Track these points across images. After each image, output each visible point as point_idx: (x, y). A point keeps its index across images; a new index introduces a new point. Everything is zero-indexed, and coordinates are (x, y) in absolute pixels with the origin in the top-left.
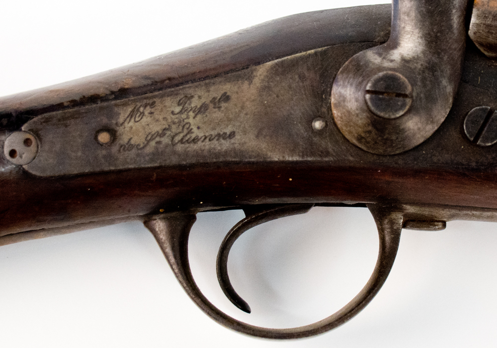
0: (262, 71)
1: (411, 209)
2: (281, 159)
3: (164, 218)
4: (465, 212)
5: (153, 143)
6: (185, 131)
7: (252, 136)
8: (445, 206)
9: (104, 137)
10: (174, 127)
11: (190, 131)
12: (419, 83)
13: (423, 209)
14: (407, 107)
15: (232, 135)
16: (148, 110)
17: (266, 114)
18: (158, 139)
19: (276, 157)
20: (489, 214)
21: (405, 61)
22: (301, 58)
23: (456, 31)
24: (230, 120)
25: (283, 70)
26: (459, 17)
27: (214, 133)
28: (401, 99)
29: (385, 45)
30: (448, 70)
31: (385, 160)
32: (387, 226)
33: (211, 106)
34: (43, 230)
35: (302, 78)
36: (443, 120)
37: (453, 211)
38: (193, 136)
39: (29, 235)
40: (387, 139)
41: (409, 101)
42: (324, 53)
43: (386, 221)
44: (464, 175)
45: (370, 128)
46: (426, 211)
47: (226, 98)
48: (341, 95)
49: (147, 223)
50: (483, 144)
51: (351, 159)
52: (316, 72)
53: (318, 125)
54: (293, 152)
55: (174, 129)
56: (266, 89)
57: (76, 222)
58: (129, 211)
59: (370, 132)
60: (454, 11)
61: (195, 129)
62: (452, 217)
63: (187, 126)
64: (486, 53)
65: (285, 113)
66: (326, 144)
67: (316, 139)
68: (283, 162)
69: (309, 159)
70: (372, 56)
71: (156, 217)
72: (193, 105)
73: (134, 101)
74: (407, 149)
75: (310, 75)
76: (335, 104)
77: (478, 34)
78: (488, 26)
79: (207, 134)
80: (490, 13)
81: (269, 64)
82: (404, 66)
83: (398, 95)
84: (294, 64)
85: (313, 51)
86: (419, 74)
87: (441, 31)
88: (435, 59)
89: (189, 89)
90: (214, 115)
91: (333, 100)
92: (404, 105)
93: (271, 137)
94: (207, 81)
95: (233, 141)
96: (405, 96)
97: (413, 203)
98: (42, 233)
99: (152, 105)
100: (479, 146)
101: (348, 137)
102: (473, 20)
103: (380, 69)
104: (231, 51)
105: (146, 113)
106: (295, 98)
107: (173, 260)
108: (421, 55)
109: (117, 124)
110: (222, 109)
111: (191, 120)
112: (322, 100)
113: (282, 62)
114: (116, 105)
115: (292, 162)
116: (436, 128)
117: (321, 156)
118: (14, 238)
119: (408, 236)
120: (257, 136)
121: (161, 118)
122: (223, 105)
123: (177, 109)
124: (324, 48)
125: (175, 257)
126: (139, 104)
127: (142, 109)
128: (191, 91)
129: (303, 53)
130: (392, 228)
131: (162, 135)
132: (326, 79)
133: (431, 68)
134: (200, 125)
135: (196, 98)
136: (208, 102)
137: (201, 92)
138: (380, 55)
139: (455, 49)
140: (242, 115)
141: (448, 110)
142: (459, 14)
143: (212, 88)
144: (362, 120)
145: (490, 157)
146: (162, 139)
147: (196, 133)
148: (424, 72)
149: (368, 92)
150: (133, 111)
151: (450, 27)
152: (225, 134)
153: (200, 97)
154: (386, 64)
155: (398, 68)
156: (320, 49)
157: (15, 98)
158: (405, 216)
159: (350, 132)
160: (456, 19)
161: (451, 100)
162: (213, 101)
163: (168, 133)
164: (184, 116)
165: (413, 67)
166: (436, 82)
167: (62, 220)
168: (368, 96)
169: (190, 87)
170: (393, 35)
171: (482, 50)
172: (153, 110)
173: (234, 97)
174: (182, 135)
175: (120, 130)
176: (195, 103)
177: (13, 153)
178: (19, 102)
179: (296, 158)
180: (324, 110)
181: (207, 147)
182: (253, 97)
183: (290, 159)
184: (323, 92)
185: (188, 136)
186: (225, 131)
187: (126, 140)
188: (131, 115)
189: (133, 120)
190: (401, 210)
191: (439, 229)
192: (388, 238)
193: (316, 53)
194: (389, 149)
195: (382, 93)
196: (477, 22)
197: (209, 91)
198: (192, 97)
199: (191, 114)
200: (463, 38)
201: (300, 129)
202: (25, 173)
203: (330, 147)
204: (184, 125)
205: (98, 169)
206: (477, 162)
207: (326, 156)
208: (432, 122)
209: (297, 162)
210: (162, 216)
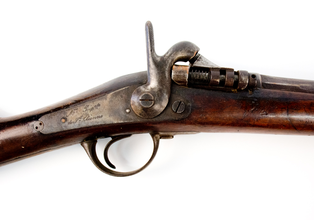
0: (109, 96)
1: (161, 133)
2: (117, 122)
3: (86, 143)
4: (178, 133)
5: (78, 121)
6: (88, 116)
7: (108, 116)
8: (172, 132)
9: (63, 120)
10: (84, 115)
11: (89, 116)
12: (157, 96)
13: (165, 133)
14: (153, 104)
15: (102, 116)
16: (76, 111)
17: (112, 109)
18: (79, 120)
19: (116, 122)
20: (186, 133)
21: (152, 89)
22: (121, 90)
23: (167, 78)
24: (101, 112)
25: (116, 95)
26: (168, 73)
27: (96, 116)
28: (151, 101)
29: (146, 84)
30: (166, 91)
31: (149, 120)
32: (155, 139)
33: (95, 108)
34: (50, 149)
35: (122, 96)
36: (166, 106)
37: (174, 133)
38: (90, 118)
39: (47, 151)
40: (148, 114)
41: (153, 102)
42: (128, 88)
43: (154, 137)
44: (174, 122)
45: (143, 111)
46: (166, 134)
47: (99, 105)
48: (133, 101)
49: (82, 145)
50: (179, 112)
51: (139, 120)
52: (126, 95)
53: (128, 111)
54: (121, 120)
55: (84, 116)
56: (111, 101)
57: (60, 146)
58: (75, 142)
59: (143, 112)
60: (166, 72)
61: (90, 116)
62: (175, 134)
63: (88, 115)
64: (178, 84)
65: (118, 108)
66: (131, 116)
67: (127, 115)
68: (118, 123)
69: (126, 122)
70: (142, 88)
71: (84, 142)
72: (89, 108)
73: (71, 108)
74: (155, 116)
75: (124, 96)
76: (132, 104)
77: (175, 78)
78: (177, 75)
79: (94, 117)
80: (178, 71)
81: (111, 93)
82: (152, 91)
83: (150, 100)
84: (119, 93)
85: (124, 88)
86: (156, 93)
87: (163, 79)
88: (161, 87)
89: (87, 103)
90: (96, 111)
91: (131, 103)
92: (152, 103)
93: (114, 116)
94: (93, 100)
95: (102, 118)
96: (152, 100)
97: (162, 132)
98: (50, 150)
99: (77, 109)
100: (177, 113)
101: (137, 114)
102: (173, 74)
103: (144, 92)
104: (100, 90)
105: (75, 112)
106: (120, 103)
107: (89, 155)
108: (157, 87)
109: (67, 116)
110: (98, 109)
111: (89, 113)
112: (128, 103)
113: (115, 92)
114: (67, 110)
115: (121, 123)
116: (164, 109)
117: (129, 120)
118: (42, 152)
119: (162, 141)
120: (110, 116)
121: (80, 113)
122: (98, 107)
123: (85, 110)
124: (128, 87)
125: (90, 154)
126: (73, 109)
127: (74, 111)
128: (88, 104)
129: (122, 89)
130: (156, 139)
131: (80, 118)
132: (129, 97)
133: (160, 90)
134: (92, 114)
135: (90, 106)
136: (94, 107)
137: (91, 104)
138: (144, 88)
139: (168, 84)
140: (104, 110)
141: (167, 103)
142: (168, 72)
143: (95, 102)
144: (140, 108)
145: (182, 116)
146: (81, 119)
147: (91, 117)
148: (158, 92)
149: (140, 100)
150: (71, 112)
151: (165, 77)
152: (100, 116)
153: (91, 105)
154: (146, 90)
155: (150, 91)
156: (126, 87)
157: (38, 110)
158: (160, 135)
159: (137, 113)
160: (167, 74)
161: (168, 100)
162: (95, 106)
163: (82, 117)
164: (87, 112)
165: (154, 91)
166: (162, 95)
167: (55, 146)
168: (140, 101)
169: (88, 103)
170: (148, 81)
171: (177, 83)
172: (77, 111)
173: (101, 105)
174: (86, 118)
175: (68, 118)
176: (90, 107)
177: (37, 128)
178: (38, 112)
179: (122, 122)
180: (129, 106)
181: (94, 121)
182: (107, 104)
183: (120, 122)
184: (129, 101)
185: (89, 118)
186: (99, 115)
187: (70, 121)
188: (71, 113)
189: (71, 114)
190: (158, 134)
191: (171, 138)
192: (156, 143)
193: (125, 89)
194: (150, 117)
195: (145, 100)
196: (174, 74)
197: (94, 103)
198: (89, 106)
199: (89, 111)
200: (170, 80)
201: (122, 113)
202: (41, 133)
203: (132, 117)
204: (87, 115)
205: (62, 130)
206: (178, 118)
207: (131, 120)
208: (162, 107)
209: (122, 123)
210: (85, 142)
